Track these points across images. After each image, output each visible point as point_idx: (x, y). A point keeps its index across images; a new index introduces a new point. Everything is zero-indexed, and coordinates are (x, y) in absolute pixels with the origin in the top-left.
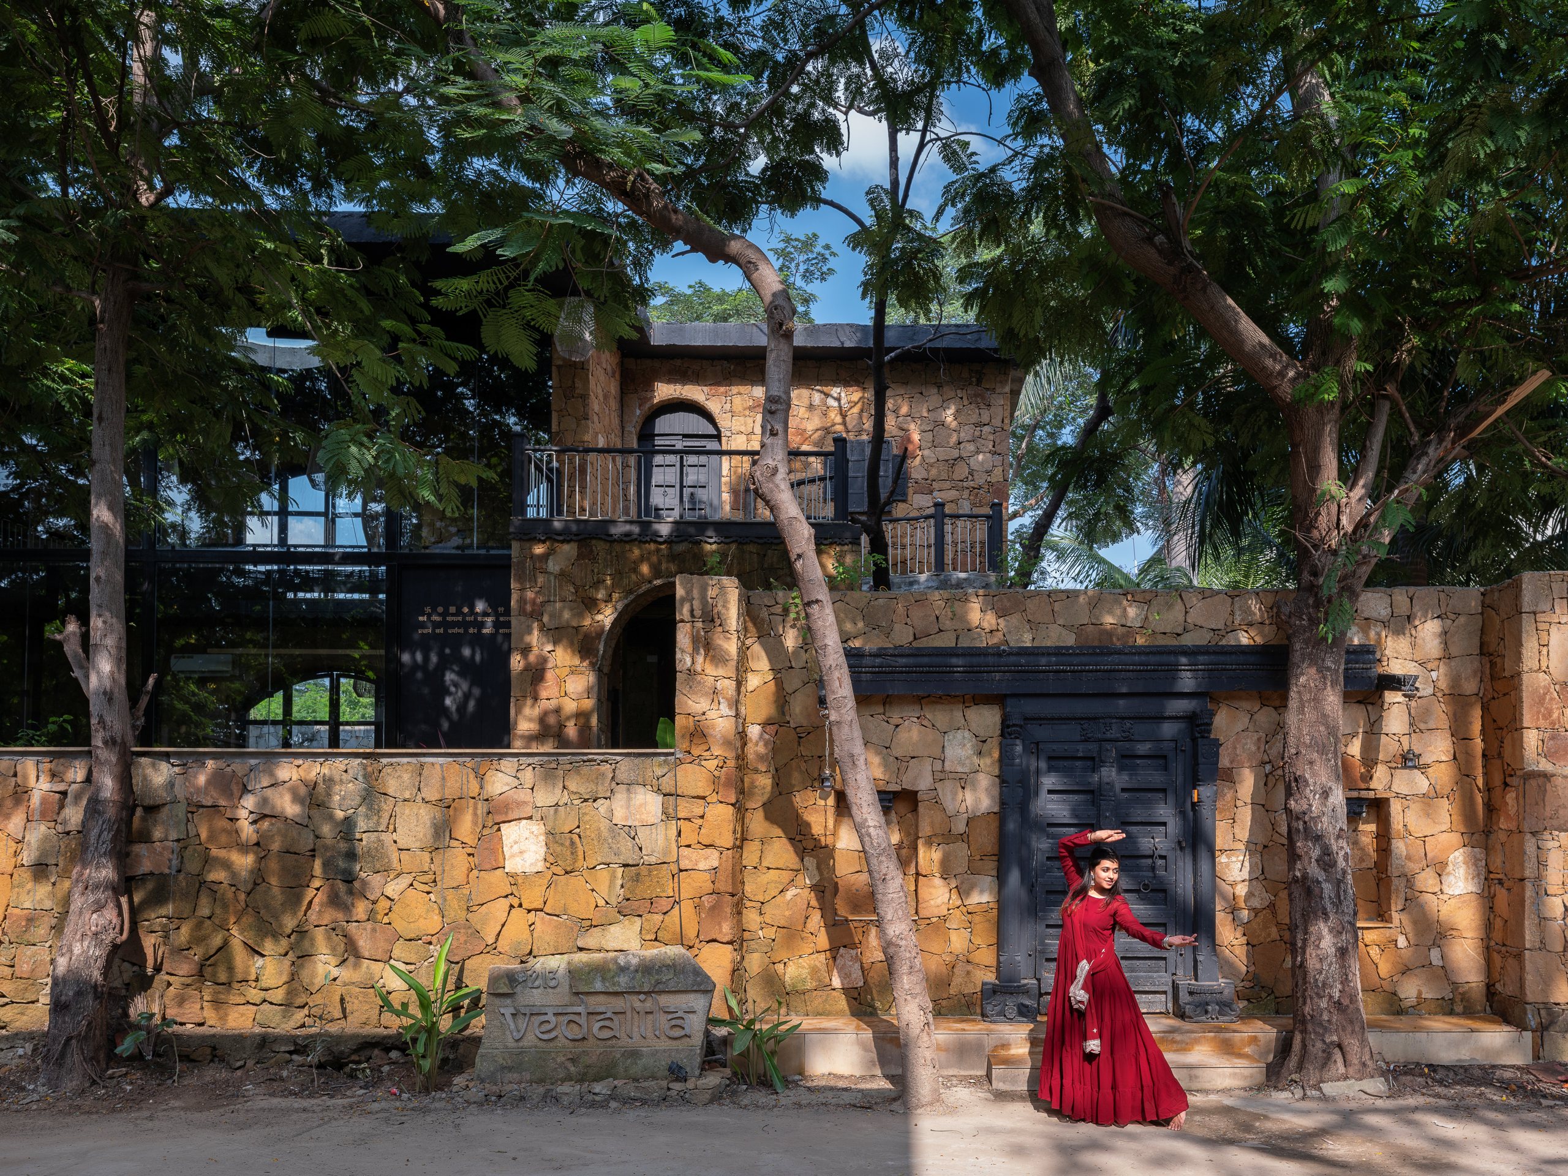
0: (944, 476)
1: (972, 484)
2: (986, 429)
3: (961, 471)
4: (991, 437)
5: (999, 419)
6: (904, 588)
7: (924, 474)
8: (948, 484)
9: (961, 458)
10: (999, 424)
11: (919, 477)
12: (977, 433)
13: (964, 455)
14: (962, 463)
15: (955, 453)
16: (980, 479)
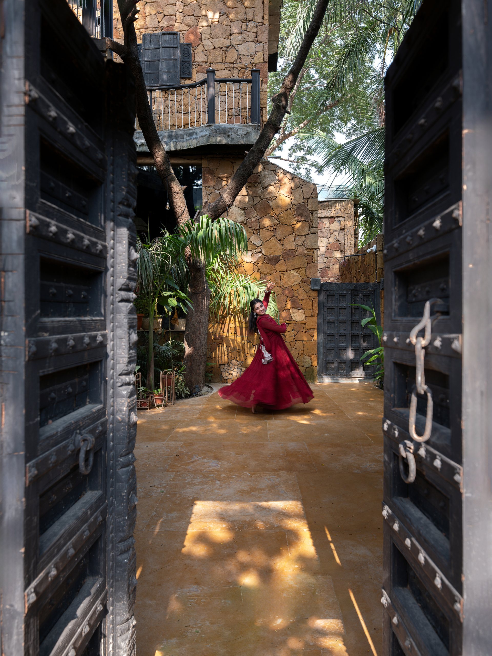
0: (220, 60)
1: (240, 65)
2: (251, 24)
3: (232, 56)
4: (254, 30)
5: (261, 15)
6: (186, 138)
7: (204, 58)
8: (222, 66)
9: (231, 46)
10: (260, 21)
11: (200, 60)
12: (244, 27)
13: (234, 43)
14: (233, 50)
15: (227, 42)
16: (246, 61)
